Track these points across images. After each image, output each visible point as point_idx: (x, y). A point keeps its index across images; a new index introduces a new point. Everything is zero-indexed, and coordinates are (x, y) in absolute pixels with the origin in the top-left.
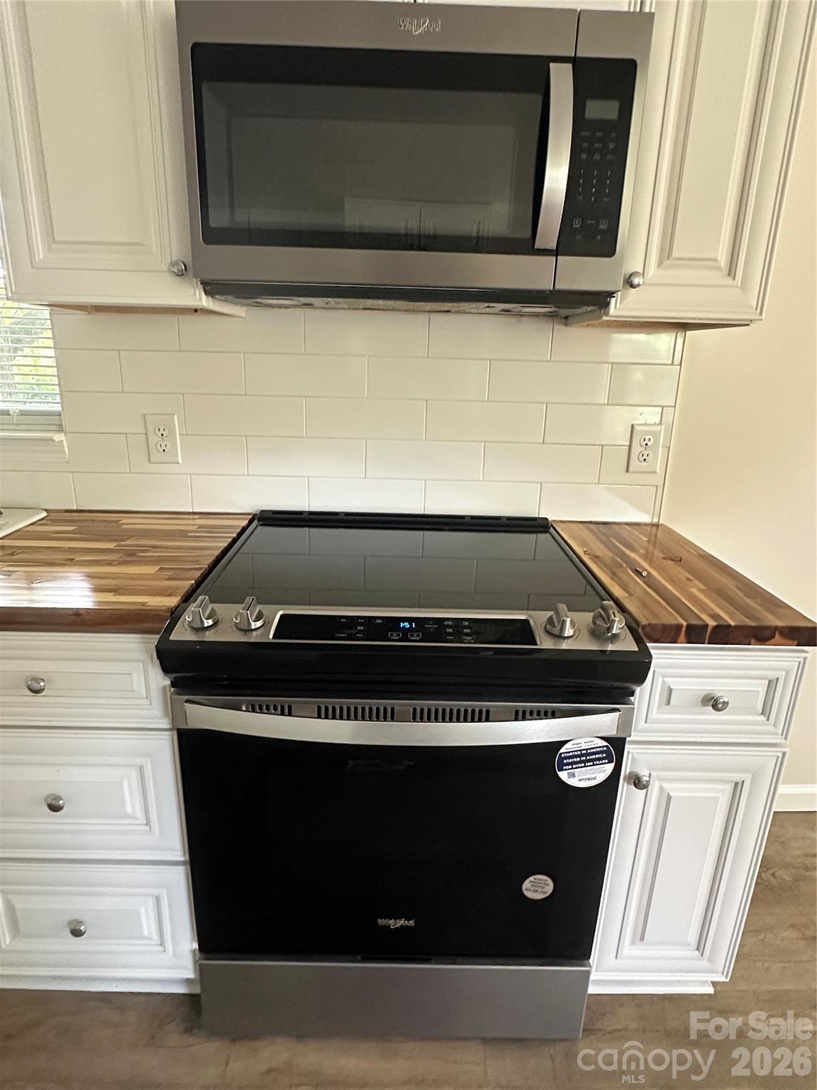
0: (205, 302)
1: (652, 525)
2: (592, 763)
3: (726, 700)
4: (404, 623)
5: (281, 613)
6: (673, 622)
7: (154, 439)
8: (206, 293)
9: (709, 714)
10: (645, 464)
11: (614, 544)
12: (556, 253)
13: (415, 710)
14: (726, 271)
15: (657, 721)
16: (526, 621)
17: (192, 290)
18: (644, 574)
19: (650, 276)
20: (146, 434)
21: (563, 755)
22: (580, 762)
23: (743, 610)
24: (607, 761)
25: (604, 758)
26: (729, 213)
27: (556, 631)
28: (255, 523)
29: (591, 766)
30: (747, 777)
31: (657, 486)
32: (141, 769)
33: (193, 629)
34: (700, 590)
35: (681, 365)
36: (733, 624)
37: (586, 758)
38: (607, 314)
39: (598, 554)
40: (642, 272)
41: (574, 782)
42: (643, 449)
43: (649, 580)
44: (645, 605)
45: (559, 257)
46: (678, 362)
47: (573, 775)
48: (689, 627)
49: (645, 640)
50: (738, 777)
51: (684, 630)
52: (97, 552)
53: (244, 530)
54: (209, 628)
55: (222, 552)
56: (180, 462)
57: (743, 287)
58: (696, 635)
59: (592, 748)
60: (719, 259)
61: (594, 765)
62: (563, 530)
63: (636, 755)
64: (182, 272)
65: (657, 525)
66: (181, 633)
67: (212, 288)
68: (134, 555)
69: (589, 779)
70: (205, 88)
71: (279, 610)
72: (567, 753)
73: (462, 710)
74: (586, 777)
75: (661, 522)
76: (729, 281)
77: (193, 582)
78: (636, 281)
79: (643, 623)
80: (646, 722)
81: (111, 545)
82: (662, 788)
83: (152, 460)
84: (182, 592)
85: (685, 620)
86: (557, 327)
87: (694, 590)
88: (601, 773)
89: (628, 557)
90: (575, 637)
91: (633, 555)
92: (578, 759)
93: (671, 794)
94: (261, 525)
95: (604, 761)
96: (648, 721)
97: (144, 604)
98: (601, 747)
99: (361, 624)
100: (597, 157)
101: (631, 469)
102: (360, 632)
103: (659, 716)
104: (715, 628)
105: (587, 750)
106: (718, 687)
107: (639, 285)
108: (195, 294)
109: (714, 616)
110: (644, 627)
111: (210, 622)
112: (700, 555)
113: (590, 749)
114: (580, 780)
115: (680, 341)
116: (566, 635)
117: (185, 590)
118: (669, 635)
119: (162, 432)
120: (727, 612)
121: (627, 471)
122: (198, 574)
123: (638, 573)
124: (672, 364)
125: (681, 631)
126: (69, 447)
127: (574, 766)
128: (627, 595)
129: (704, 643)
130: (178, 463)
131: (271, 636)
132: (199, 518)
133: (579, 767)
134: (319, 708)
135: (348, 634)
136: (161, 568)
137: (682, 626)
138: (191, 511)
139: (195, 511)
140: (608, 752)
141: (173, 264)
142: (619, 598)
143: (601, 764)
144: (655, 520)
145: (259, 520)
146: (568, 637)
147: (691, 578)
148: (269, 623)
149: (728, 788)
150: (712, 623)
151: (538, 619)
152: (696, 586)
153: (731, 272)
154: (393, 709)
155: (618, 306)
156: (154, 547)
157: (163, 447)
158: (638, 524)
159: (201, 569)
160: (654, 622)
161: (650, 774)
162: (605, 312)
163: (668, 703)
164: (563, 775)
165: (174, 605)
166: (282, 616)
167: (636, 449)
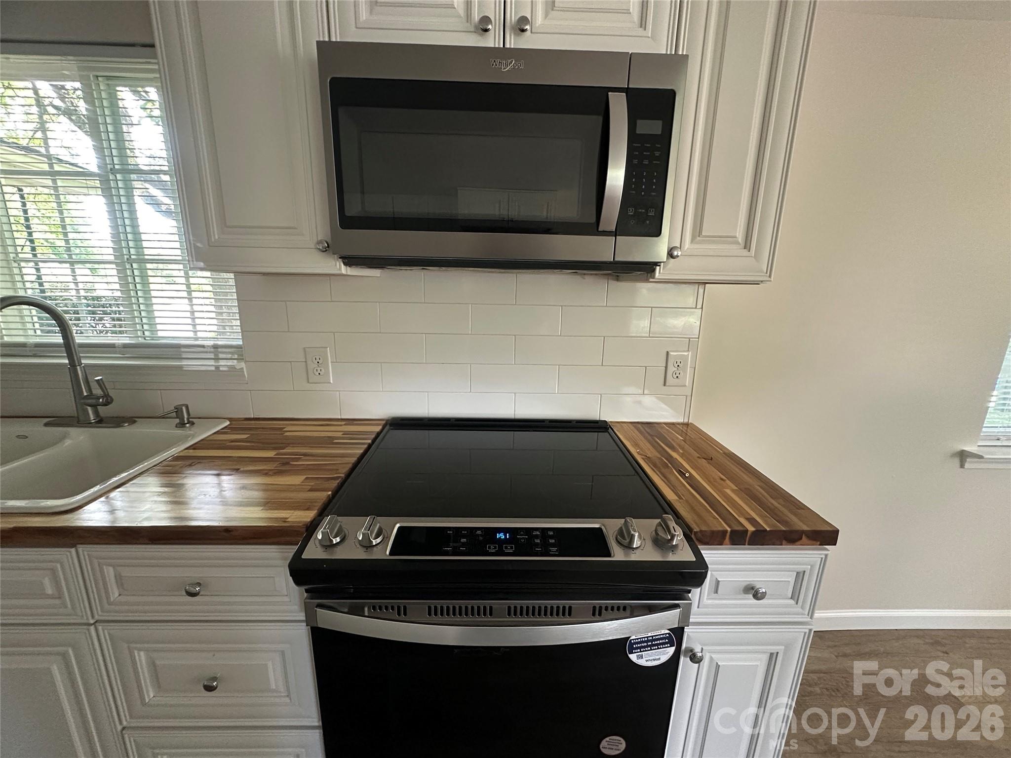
0: (344, 270)
1: (683, 424)
2: (656, 647)
3: (764, 591)
4: (499, 534)
5: (398, 525)
6: (720, 529)
7: (312, 365)
8: (345, 264)
9: (750, 600)
10: (677, 380)
11: (658, 443)
12: (615, 234)
13: (509, 608)
14: (743, 245)
15: (707, 606)
16: (600, 529)
17: (334, 263)
18: (687, 475)
19: (686, 248)
20: (306, 362)
21: (632, 641)
22: (647, 646)
23: (772, 512)
24: (669, 645)
25: (667, 643)
26: (743, 204)
27: (626, 542)
28: (388, 427)
29: (655, 649)
30: (780, 648)
31: (687, 396)
32: (283, 653)
33: (323, 546)
34: (733, 491)
35: (702, 308)
36: (768, 529)
37: (651, 643)
38: (654, 278)
39: (649, 455)
40: (679, 246)
41: (642, 662)
42: (676, 369)
43: (691, 480)
44: (692, 509)
45: (617, 237)
46: (700, 306)
47: (641, 657)
48: (733, 532)
49: (697, 543)
50: (774, 649)
51: (728, 535)
52: (260, 461)
53: (378, 434)
54: (337, 544)
55: (358, 458)
56: (332, 382)
57: (757, 257)
58: (739, 538)
59: (657, 635)
60: (737, 236)
61: (658, 648)
62: (617, 431)
63: (690, 634)
64: (327, 248)
65: (687, 425)
66: (313, 552)
67: (349, 261)
68: (288, 463)
69: (654, 660)
70: (341, 111)
71: (396, 524)
72: (636, 639)
73: (549, 607)
74: (652, 658)
75: (690, 422)
76: (745, 252)
77: (330, 493)
78: (675, 253)
79: (695, 530)
80: (698, 607)
81: (271, 454)
82: (711, 659)
83: (310, 381)
84: (319, 505)
85: (729, 526)
86: (611, 282)
87: (728, 491)
88: (665, 654)
89: (671, 457)
90: (642, 548)
91: (675, 455)
92: (645, 644)
93: (719, 664)
94: (392, 429)
95: (666, 646)
96: (700, 607)
97: (284, 520)
98: (664, 634)
99: (464, 536)
100: (646, 162)
101: (667, 384)
102: (463, 544)
103: (710, 602)
104: (753, 533)
105: (652, 636)
106: (757, 579)
107: (677, 256)
108: (336, 265)
109: (752, 521)
110: (696, 533)
111: (338, 539)
112: (724, 453)
113: (655, 636)
114: (647, 661)
115: (701, 291)
116: (634, 547)
117: (322, 501)
118: (716, 539)
119: (318, 360)
120: (761, 516)
121: (665, 385)
122: (334, 484)
123: (682, 474)
124: (696, 308)
125: (726, 536)
126: (247, 372)
127: (642, 650)
128: (677, 498)
129: (745, 545)
130: (330, 383)
131: (388, 553)
132: (345, 425)
133: (646, 651)
134: (430, 608)
135: (454, 548)
136: (307, 478)
137: (726, 531)
138: (340, 417)
139: (343, 417)
140: (670, 638)
141: (319, 242)
142: (672, 502)
143: (664, 648)
144: (686, 421)
145: (391, 425)
146: (637, 548)
147: (724, 478)
148: (387, 538)
149: (765, 658)
150: (751, 529)
151: (611, 526)
152: (728, 487)
153: (747, 246)
154: (491, 608)
155: (661, 271)
156: (305, 455)
157: (319, 371)
158: (673, 424)
159: (337, 478)
160: (704, 528)
161: (702, 648)
162: (651, 276)
163: (716, 592)
164: (633, 657)
165: (309, 520)
166: (399, 528)
167: (671, 368)
